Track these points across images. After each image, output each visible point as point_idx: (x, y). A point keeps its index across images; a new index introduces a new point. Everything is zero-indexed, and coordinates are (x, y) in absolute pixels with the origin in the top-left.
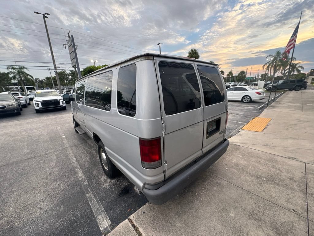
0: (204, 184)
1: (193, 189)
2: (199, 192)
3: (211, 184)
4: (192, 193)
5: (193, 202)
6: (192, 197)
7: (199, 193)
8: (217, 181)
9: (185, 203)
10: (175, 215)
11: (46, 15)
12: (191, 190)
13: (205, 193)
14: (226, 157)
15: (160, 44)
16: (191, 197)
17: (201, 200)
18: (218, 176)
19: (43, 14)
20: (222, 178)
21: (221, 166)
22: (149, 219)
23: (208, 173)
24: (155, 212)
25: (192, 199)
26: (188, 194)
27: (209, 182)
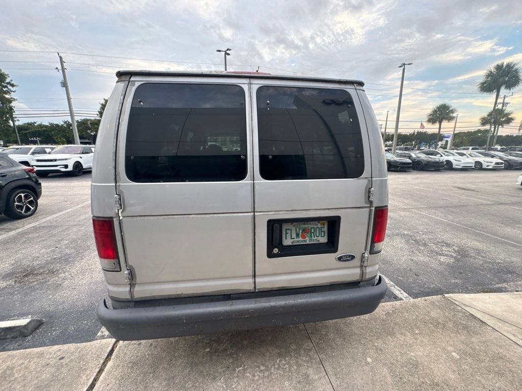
0: (273, 360)
1: (244, 356)
2: (247, 369)
3: (290, 371)
4: (232, 362)
5: (214, 379)
6: (224, 369)
7: (245, 370)
8: (311, 371)
9: (202, 372)
10: (165, 379)
11: (228, 52)
12: (237, 355)
13: (256, 378)
14: (402, 334)
15: (404, 64)
16: (222, 368)
17: (232, 385)
18: (326, 364)
19: (225, 51)
20: (330, 373)
21: (360, 347)
22: (132, 358)
23: (310, 343)
24: (150, 353)
25: (221, 373)
26: (225, 359)
27: (289, 363)
